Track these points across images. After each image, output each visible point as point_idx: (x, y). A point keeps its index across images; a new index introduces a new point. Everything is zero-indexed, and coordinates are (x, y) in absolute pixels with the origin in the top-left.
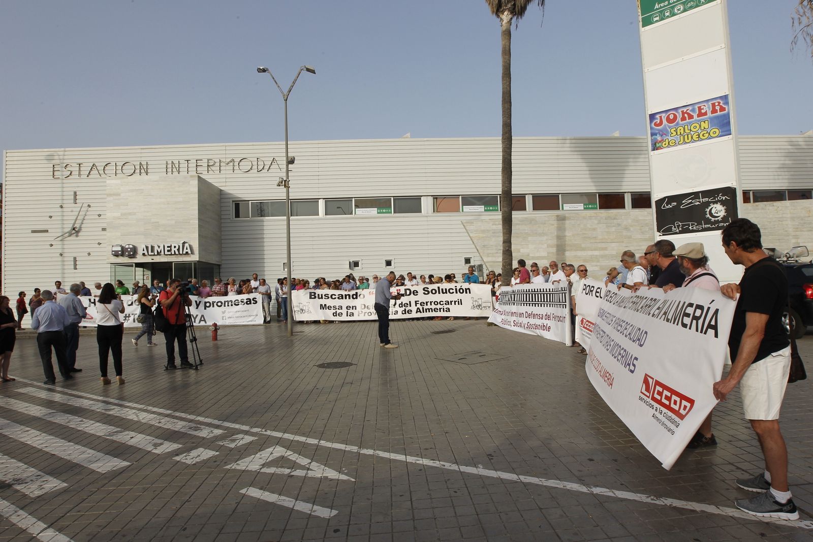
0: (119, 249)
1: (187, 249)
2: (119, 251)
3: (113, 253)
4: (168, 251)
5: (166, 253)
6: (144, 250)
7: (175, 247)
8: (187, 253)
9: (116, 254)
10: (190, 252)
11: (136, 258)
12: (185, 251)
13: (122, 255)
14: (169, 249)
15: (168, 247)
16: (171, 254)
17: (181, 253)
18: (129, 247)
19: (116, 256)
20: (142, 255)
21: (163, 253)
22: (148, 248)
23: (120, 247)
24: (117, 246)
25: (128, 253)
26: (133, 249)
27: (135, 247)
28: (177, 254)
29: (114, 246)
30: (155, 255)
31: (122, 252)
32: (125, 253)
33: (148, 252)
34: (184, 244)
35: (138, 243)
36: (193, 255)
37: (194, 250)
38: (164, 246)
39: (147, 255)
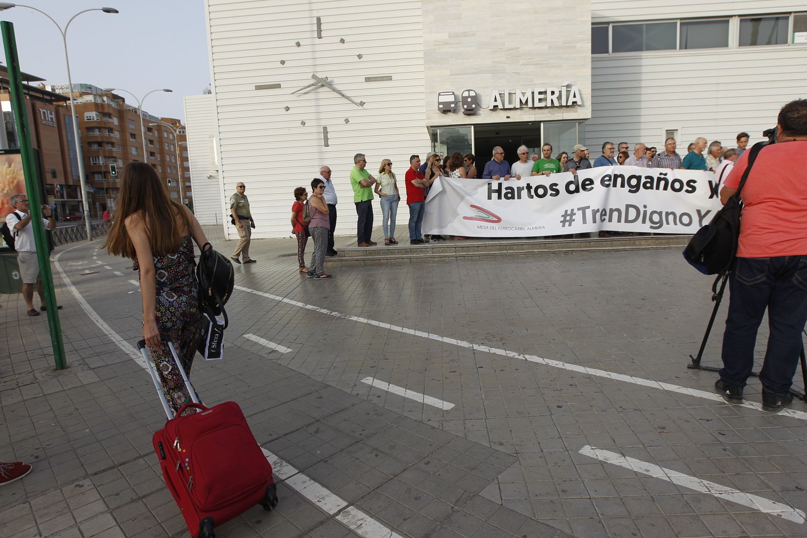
0: (451, 98)
1: (575, 96)
2: (452, 103)
3: (441, 106)
4: (540, 100)
5: (537, 104)
6: (496, 100)
7: (553, 93)
8: (574, 103)
9: (446, 110)
10: (579, 103)
11: (482, 114)
12: (571, 100)
13: (455, 111)
14: (542, 96)
15: (540, 93)
16: (546, 107)
17: (564, 104)
18: (468, 95)
19: (443, 113)
20: (491, 110)
21: (530, 105)
22: (503, 95)
23: (453, 96)
24: (446, 93)
25: (465, 106)
26: (476, 99)
27: (480, 96)
28: (556, 107)
29: (441, 94)
30: (517, 109)
31: (456, 105)
32: (461, 107)
33: (503, 105)
34: (568, 86)
35: (485, 87)
36: (583, 108)
37: (584, 99)
38: (533, 91)
39: (501, 109)
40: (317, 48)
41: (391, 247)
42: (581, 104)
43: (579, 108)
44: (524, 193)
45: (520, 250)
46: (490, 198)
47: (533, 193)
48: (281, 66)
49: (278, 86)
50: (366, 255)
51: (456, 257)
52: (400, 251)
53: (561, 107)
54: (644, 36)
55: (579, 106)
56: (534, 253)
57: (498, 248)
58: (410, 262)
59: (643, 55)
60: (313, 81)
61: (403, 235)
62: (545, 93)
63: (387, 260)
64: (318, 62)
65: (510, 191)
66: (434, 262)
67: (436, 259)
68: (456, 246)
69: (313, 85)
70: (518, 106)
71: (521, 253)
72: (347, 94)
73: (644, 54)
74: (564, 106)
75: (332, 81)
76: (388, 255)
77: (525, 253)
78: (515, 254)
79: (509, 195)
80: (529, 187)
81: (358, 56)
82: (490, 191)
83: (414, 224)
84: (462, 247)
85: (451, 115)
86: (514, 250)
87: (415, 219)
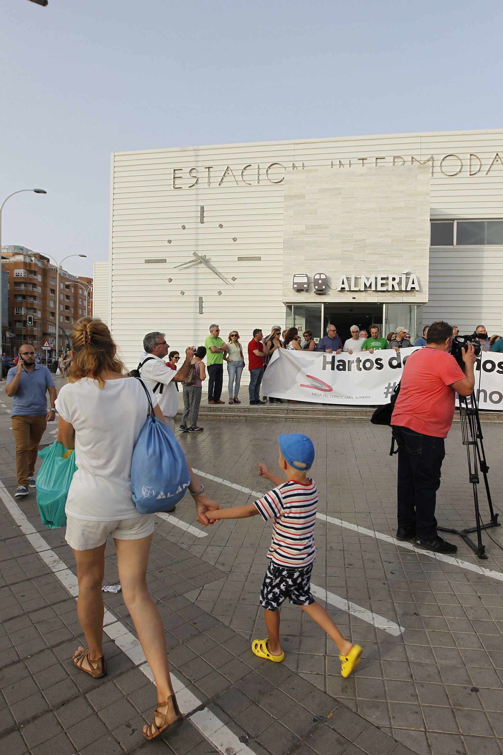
0: (305, 280)
1: (413, 283)
2: (305, 283)
3: (295, 286)
4: (382, 285)
5: (379, 288)
6: (343, 283)
7: (394, 279)
8: (413, 288)
9: (299, 289)
10: (417, 288)
11: (329, 295)
13: (307, 291)
14: (384, 282)
15: (382, 279)
16: (387, 291)
17: (404, 289)
18: (319, 278)
19: (297, 292)
20: (339, 291)
21: (373, 288)
22: (349, 279)
23: (306, 277)
24: (300, 275)
25: (317, 287)
26: (326, 282)
27: (330, 278)
28: (397, 291)
29: (296, 276)
30: (362, 291)
31: (308, 286)
32: (313, 287)
33: (350, 287)
34: (407, 274)
35: (335, 272)
36: (420, 293)
37: (422, 285)
38: (376, 276)
39: (348, 291)
40: (200, 231)
41: (233, 406)
42: (419, 290)
43: (417, 293)
44: (354, 366)
45: (344, 416)
46: (324, 368)
47: (361, 366)
48: (168, 244)
49: (164, 261)
50: (211, 412)
51: (286, 418)
52: (239, 410)
53: (401, 291)
54: (486, 232)
55: (417, 291)
56: (354, 420)
57: (325, 413)
58: (246, 420)
59: (484, 248)
60: (194, 258)
61: (244, 396)
62: (387, 278)
63: (226, 417)
64: (200, 242)
65: (342, 363)
66: (266, 421)
67: (268, 419)
68: (288, 409)
69: (193, 261)
70: (363, 289)
71: (343, 419)
72: (219, 270)
73: (486, 247)
74: (403, 291)
75: (210, 259)
76: (229, 412)
77: (346, 419)
78: (338, 419)
79: (341, 367)
80: (359, 361)
81: (233, 239)
82: (325, 363)
83: (253, 388)
84: (293, 410)
85: (304, 293)
86: (338, 415)
87: (255, 383)
